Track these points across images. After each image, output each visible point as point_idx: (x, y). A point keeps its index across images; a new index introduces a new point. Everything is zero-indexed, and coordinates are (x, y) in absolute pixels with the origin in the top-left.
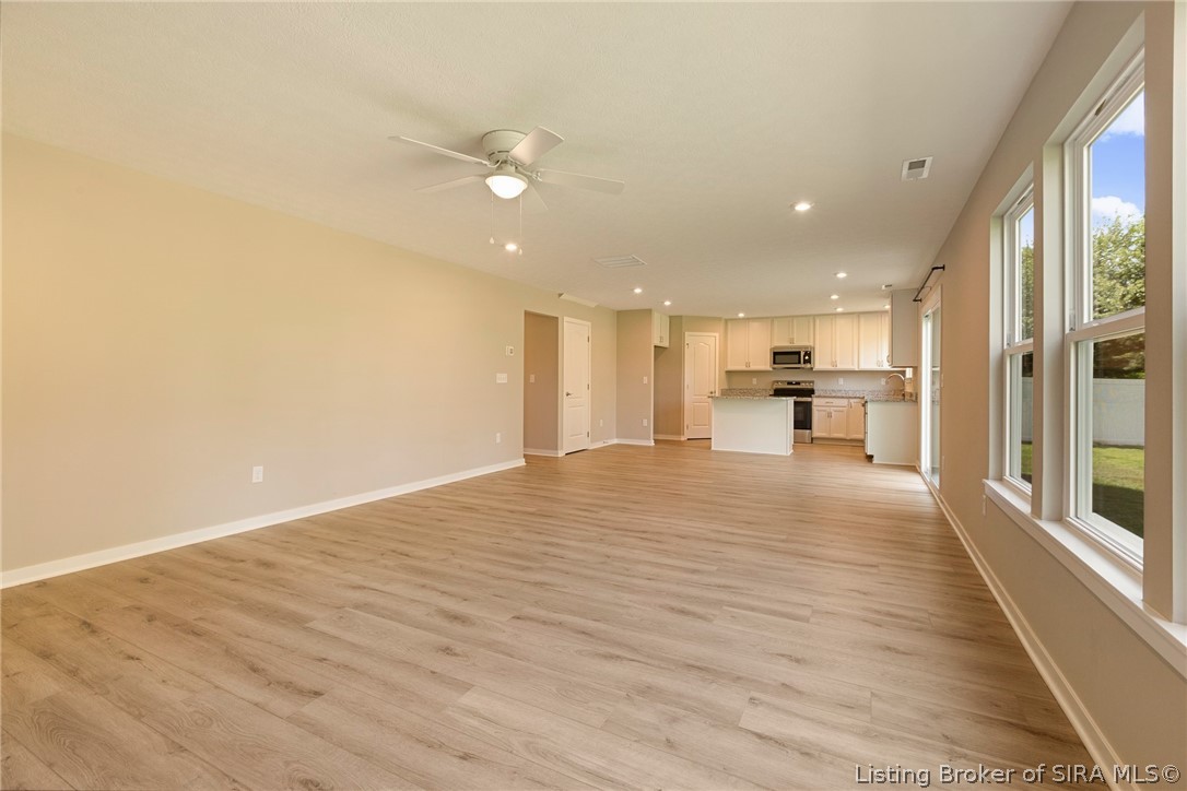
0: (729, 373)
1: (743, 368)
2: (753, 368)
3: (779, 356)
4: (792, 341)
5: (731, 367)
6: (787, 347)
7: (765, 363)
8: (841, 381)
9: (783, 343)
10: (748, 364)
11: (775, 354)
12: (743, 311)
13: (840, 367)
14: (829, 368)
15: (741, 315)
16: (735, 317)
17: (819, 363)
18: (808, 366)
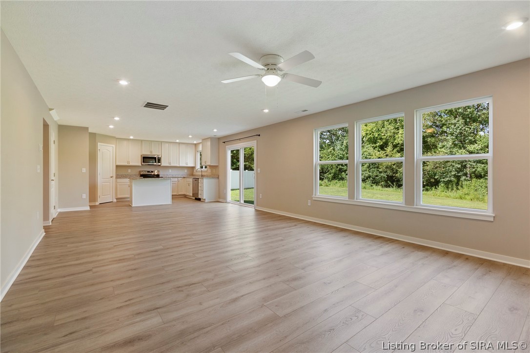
0: (117, 166)
1: (126, 164)
2: (131, 164)
3: (146, 159)
4: (151, 152)
5: (118, 164)
6: (149, 155)
7: (138, 162)
8: (170, 171)
9: (147, 153)
10: (128, 162)
11: (144, 158)
12: (132, 136)
13: (172, 165)
14: (168, 165)
15: (131, 137)
16: (128, 138)
17: (164, 163)
18: (160, 164)
